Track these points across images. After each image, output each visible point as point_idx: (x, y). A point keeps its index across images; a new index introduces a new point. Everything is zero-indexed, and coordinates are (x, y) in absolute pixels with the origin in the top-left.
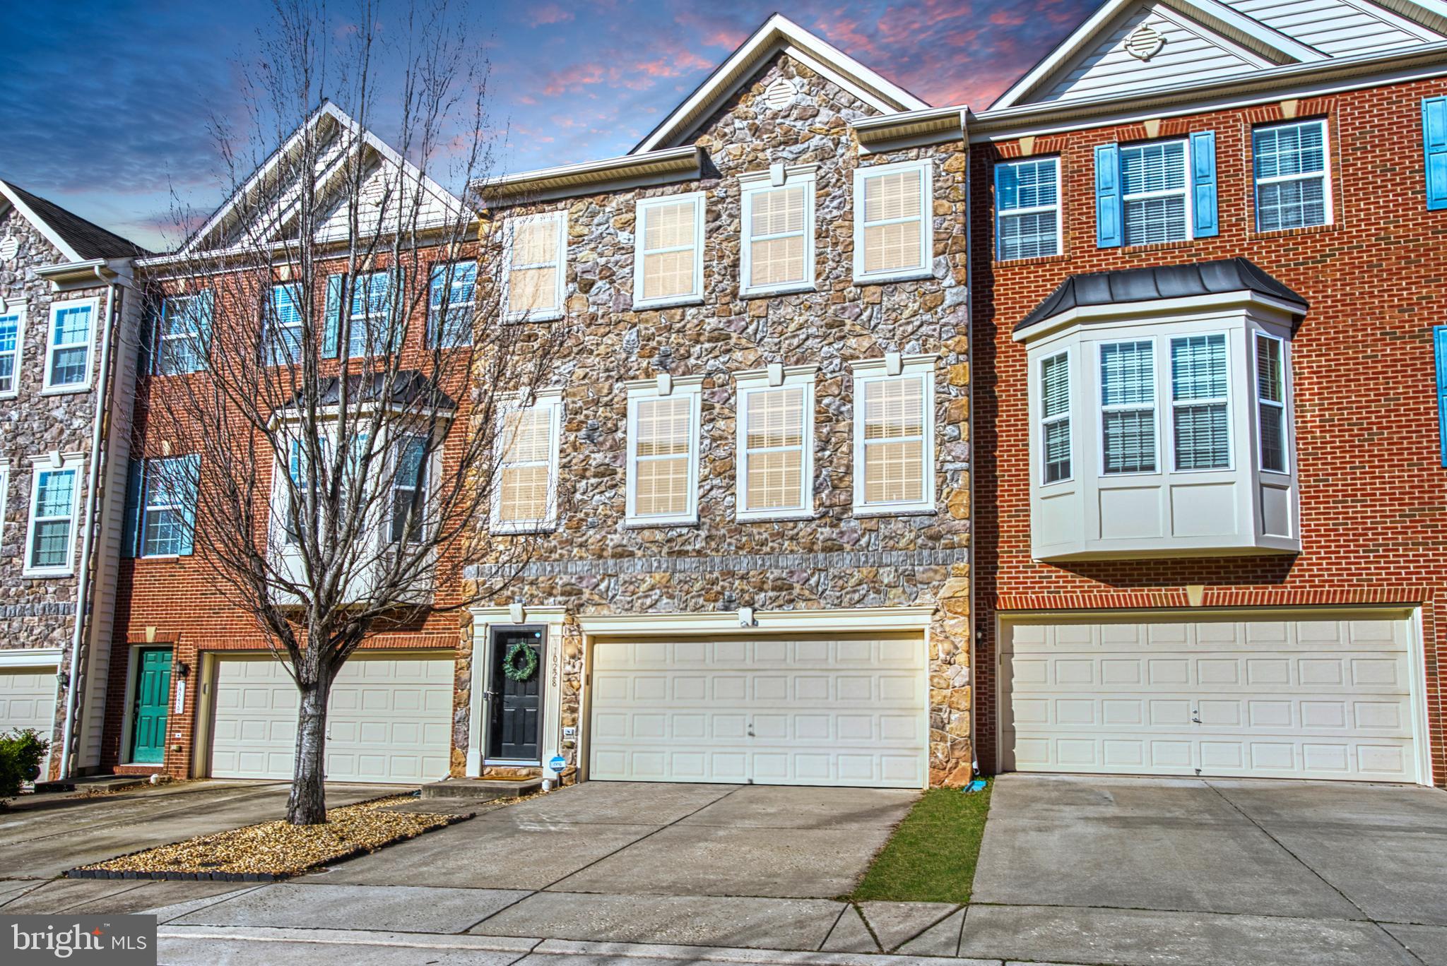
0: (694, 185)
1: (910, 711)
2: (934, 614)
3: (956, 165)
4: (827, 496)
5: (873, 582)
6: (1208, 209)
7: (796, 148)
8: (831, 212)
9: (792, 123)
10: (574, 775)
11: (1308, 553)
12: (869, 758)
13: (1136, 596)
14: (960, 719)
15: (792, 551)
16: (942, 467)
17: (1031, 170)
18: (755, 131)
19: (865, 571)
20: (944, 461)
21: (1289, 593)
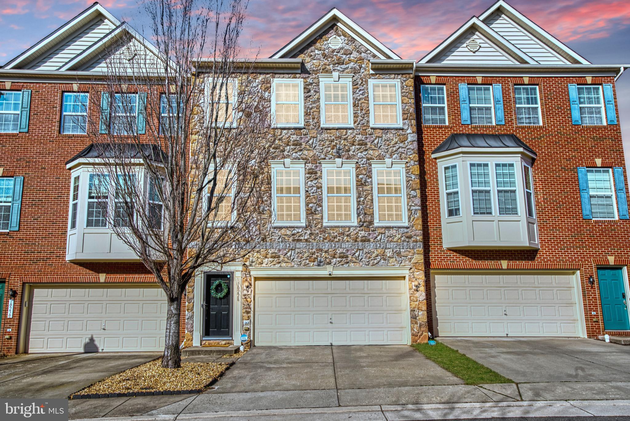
0: (298, 76)
1: (399, 311)
2: (410, 270)
3: (410, 84)
4: (362, 217)
5: (383, 255)
6: (501, 114)
7: (344, 66)
8: (359, 96)
9: (341, 56)
10: (249, 343)
11: (542, 249)
12: (382, 332)
13: (483, 264)
14: (423, 314)
15: (348, 241)
16: (410, 208)
17: (434, 89)
18: (325, 56)
19: (379, 251)
20: (411, 206)
21: (537, 264)
